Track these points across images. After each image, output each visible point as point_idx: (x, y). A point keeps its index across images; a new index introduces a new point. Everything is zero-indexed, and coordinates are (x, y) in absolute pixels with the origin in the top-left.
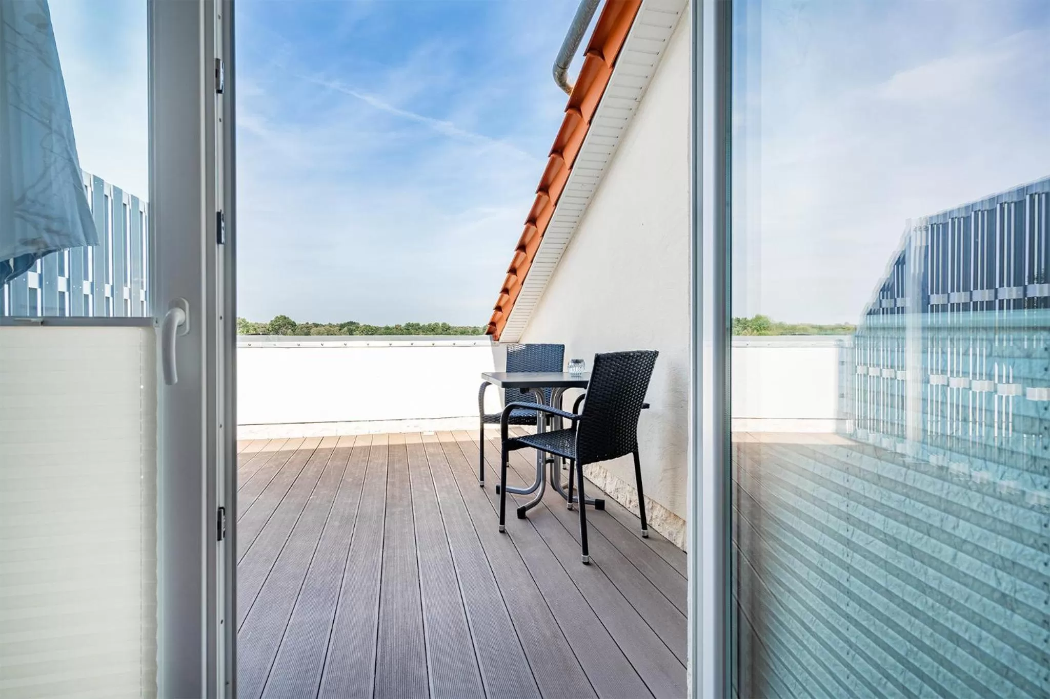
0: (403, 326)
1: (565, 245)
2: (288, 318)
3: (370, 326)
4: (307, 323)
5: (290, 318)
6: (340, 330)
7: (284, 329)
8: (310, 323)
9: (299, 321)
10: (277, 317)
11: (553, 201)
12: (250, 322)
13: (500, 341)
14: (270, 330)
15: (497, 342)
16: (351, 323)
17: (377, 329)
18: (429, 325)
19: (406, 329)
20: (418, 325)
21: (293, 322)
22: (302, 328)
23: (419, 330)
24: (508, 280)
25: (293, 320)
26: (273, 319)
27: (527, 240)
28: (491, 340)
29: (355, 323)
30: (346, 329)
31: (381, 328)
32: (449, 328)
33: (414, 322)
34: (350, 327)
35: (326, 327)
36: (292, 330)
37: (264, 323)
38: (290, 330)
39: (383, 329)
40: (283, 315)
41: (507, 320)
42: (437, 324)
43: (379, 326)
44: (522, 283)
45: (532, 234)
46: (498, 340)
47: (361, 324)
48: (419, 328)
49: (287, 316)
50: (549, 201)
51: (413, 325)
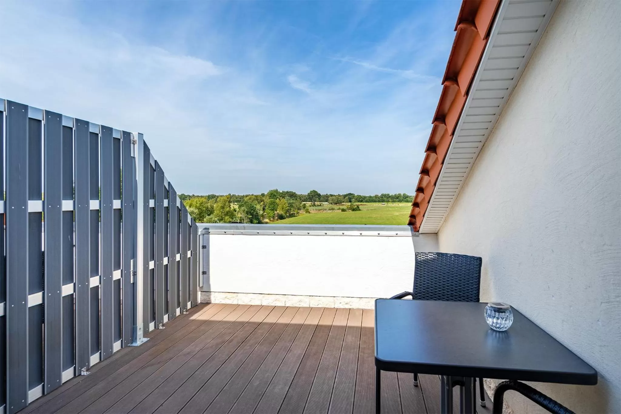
0: (379, 195)
1: (482, 144)
2: (317, 192)
3: (360, 195)
4: (327, 194)
5: (318, 192)
6: (344, 198)
7: (314, 198)
8: (328, 194)
9: (322, 193)
10: (311, 191)
11: (463, 90)
12: (298, 194)
13: (420, 232)
14: (307, 198)
15: (417, 233)
16: (350, 194)
17: (365, 197)
18: (395, 195)
19: (381, 197)
20: (389, 195)
21: (319, 194)
22: (324, 197)
23: (389, 198)
24: (421, 180)
25: (319, 193)
26: (309, 192)
27: (437, 140)
28: (411, 230)
29: (352, 194)
30: (347, 197)
31: (367, 197)
32: (407, 197)
33: (387, 193)
34: (349, 196)
35: (337, 197)
36: (319, 198)
37: (305, 194)
38: (317, 198)
39: (368, 198)
40: (314, 190)
41: (424, 216)
42: (400, 194)
43: (366, 196)
44: (435, 184)
45: (442, 133)
46: (418, 231)
47: (356, 195)
48: (389, 197)
49: (316, 191)
50: (459, 91)
51: (385, 195)
